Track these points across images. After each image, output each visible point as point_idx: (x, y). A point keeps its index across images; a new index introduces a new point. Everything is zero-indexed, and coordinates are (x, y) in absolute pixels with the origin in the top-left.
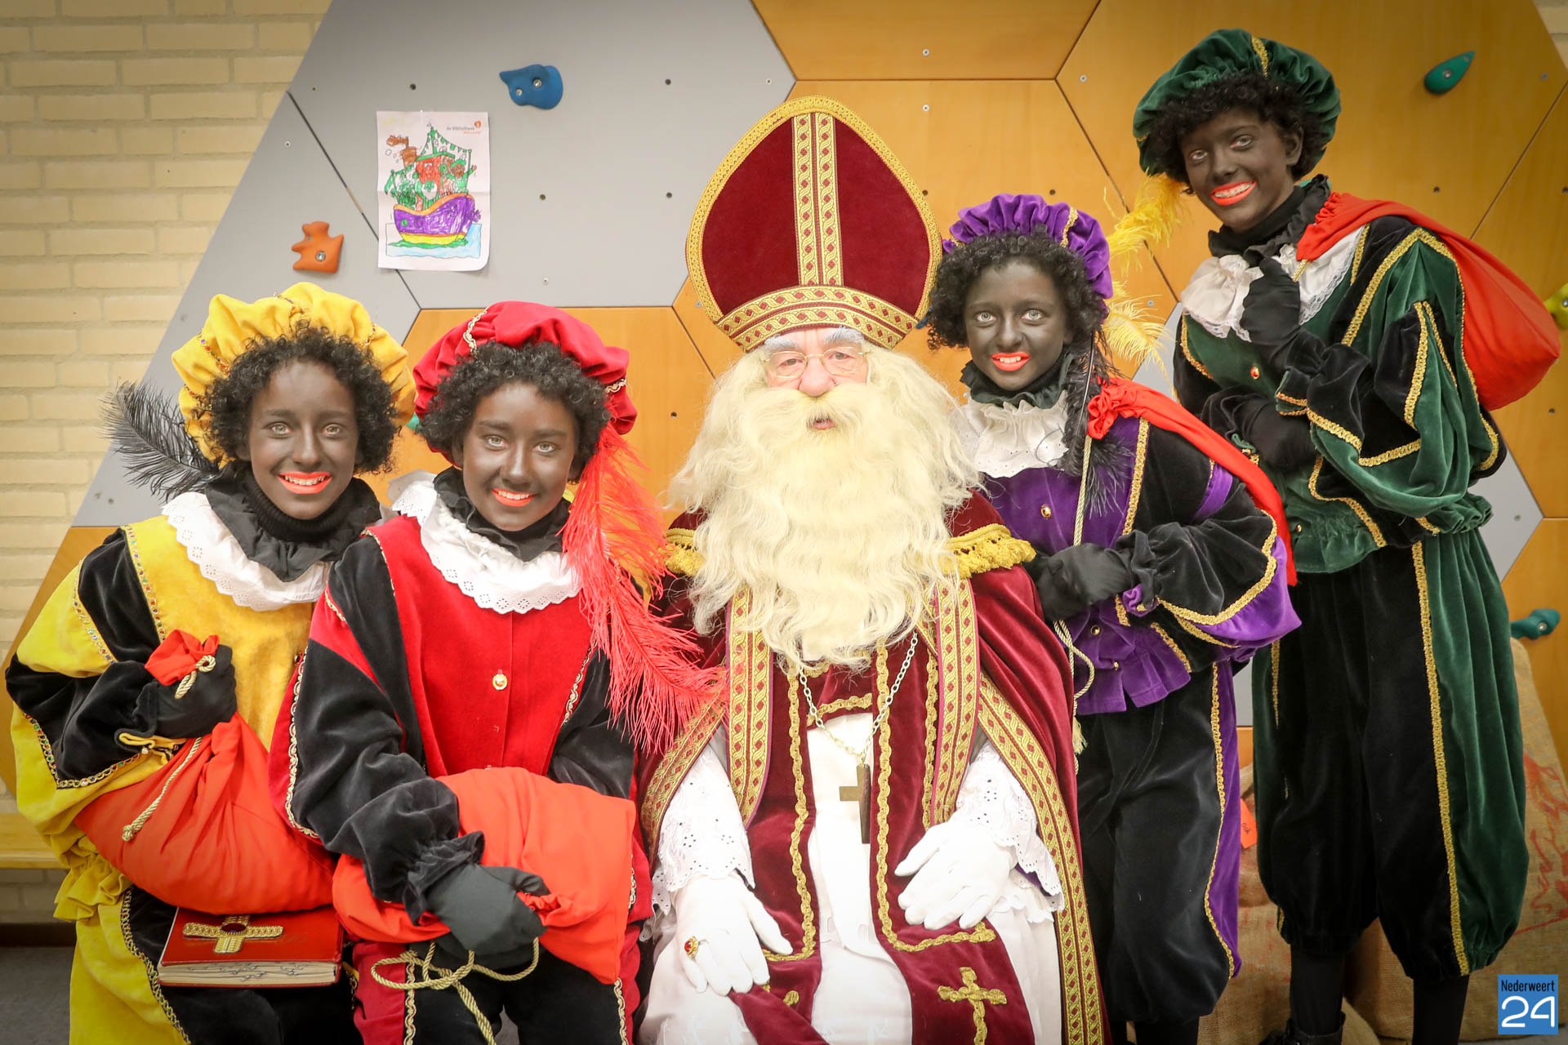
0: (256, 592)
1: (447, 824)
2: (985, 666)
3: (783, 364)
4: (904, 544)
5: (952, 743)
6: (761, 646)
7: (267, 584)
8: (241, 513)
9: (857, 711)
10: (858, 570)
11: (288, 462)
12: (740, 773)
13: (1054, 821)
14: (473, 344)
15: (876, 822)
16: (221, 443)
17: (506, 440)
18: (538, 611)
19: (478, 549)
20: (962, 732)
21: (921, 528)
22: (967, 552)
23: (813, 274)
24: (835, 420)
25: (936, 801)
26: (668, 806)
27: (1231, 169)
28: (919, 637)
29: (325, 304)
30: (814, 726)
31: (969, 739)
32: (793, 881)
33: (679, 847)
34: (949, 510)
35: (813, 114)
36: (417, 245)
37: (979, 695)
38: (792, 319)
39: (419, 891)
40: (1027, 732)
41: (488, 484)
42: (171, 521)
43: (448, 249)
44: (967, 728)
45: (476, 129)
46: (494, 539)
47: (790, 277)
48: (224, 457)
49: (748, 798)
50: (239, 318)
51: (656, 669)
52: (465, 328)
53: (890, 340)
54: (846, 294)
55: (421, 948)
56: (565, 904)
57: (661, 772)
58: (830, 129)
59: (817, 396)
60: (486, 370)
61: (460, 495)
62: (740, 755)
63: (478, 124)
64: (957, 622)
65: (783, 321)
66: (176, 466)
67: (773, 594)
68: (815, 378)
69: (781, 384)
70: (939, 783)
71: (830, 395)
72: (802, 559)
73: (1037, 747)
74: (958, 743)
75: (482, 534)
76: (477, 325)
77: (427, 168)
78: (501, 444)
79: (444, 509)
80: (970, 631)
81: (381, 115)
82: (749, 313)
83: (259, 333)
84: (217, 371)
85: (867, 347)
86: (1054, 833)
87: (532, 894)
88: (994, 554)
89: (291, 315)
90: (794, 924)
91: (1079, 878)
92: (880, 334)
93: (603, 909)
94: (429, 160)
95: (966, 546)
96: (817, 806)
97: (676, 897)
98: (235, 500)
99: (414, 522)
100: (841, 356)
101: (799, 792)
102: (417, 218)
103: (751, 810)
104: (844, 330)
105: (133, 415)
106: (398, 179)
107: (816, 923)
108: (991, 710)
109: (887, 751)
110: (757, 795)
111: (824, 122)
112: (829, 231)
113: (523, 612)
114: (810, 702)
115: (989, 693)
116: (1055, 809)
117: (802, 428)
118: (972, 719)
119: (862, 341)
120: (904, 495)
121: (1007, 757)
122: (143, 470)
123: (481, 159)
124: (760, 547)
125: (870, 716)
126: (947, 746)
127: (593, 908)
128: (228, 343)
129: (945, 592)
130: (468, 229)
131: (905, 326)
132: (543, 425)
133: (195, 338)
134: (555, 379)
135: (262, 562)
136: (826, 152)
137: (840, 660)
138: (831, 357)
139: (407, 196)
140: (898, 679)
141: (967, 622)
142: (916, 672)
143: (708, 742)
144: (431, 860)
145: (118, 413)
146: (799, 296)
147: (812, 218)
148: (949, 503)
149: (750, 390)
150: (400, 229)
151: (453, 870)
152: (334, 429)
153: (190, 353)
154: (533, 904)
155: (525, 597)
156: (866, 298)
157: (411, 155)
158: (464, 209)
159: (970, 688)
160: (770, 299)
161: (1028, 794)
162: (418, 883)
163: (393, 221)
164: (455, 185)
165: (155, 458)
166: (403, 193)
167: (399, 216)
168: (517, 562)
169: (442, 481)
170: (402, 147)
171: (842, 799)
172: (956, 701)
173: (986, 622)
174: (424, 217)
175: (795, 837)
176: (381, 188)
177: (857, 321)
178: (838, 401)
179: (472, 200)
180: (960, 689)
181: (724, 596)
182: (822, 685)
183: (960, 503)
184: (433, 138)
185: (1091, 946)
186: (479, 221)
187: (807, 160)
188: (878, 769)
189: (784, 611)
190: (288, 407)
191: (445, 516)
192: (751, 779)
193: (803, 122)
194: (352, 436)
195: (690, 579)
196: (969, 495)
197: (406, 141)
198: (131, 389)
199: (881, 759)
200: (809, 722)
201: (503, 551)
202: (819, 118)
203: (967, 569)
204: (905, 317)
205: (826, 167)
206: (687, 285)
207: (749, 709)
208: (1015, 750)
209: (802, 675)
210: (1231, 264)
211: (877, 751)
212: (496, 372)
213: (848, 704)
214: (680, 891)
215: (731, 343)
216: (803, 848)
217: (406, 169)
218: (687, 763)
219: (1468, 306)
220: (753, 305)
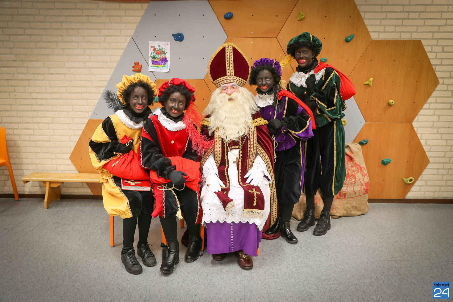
0: (132, 126)
1: (170, 164)
2: (258, 141)
3: (224, 90)
4: (244, 120)
5: (252, 154)
6: (220, 137)
7: (134, 125)
8: (129, 113)
9: (236, 148)
10: (237, 125)
11: (137, 104)
12: (217, 159)
13: (270, 168)
14: (170, 85)
15: (239, 167)
16: (125, 100)
17: (175, 102)
18: (178, 131)
19: (168, 121)
20: (254, 152)
21: (247, 117)
22: (255, 122)
23: (229, 74)
24: (233, 99)
25: (249, 164)
26: (204, 164)
27: (303, 57)
28: (247, 136)
29: (143, 77)
30: (229, 151)
31: (255, 153)
32: (225, 176)
33: (206, 170)
34: (252, 114)
35: (229, 46)
36: (156, 67)
37: (257, 146)
38: (225, 82)
39: (166, 174)
40: (265, 153)
41: (171, 109)
42: (117, 115)
43: (162, 68)
44: (255, 151)
45: (167, 45)
46: (171, 119)
47: (225, 75)
48: (125, 103)
49: (218, 163)
50: (128, 79)
51: (200, 142)
52: (168, 82)
53: (242, 85)
54: (235, 77)
55: (165, 184)
56: (190, 177)
57: (203, 159)
58: (232, 48)
59: (230, 95)
60: (172, 89)
61: (165, 111)
62: (217, 156)
63: (168, 44)
64: (253, 134)
65: (224, 82)
66: (116, 105)
67: (222, 128)
68: (229, 92)
69: (224, 93)
70: (250, 160)
71: (232, 94)
72: (227, 123)
73: (267, 155)
74: (253, 154)
75: (169, 118)
76: (170, 82)
77: (158, 52)
78: (174, 102)
79: (162, 114)
80: (256, 135)
81: (149, 42)
82: (218, 81)
83: (132, 82)
84: (125, 88)
85: (238, 86)
86: (270, 170)
87: (184, 176)
88: (260, 122)
89: (137, 79)
90: (226, 183)
91: (274, 179)
92: (241, 84)
93: (195, 179)
94: (158, 51)
95: (255, 121)
96: (229, 164)
97: (206, 178)
98: (127, 111)
99: (157, 116)
100: (234, 88)
101: (226, 162)
102: (156, 62)
103: (218, 165)
104: (234, 83)
105: (109, 96)
106: (152, 54)
107: (229, 183)
108: (259, 149)
109: (241, 155)
110: (219, 163)
111: (231, 47)
112: (232, 66)
113: (176, 131)
114: (228, 147)
115: (259, 146)
116: (270, 166)
117: (227, 100)
118: (256, 150)
119: (237, 85)
120: (245, 112)
121: (262, 157)
122: (110, 106)
123: (168, 51)
124: (220, 121)
125: (238, 149)
126: (251, 154)
127: (194, 178)
128: (127, 83)
129: (251, 129)
130: (166, 64)
131: (245, 83)
132: (181, 99)
133: (121, 82)
134: (184, 92)
135: (133, 121)
136: (231, 52)
137: (233, 139)
138: (232, 88)
139: (154, 58)
140: (243, 143)
141: (255, 134)
142: (246, 142)
143: (211, 154)
144: (168, 169)
145: (106, 95)
146: (227, 78)
147: (229, 64)
148: (252, 113)
149: (218, 94)
150: (153, 64)
151: (172, 171)
152: (144, 98)
153: (120, 85)
154: (185, 177)
155: (176, 129)
156: (238, 78)
157: (155, 50)
158: (165, 60)
159: (255, 145)
160: (222, 78)
161: (265, 163)
162: (166, 173)
163: (151, 62)
164: (163, 55)
165: (113, 103)
166: (153, 57)
167: (153, 61)
168: (175, 123)
169: (162, 109)
170: (153, 48)
171: (233, 163)
172: (253, 147)
173: (258, 134)
174: (157, 61)
175: (226, 169)
176: (149, 56)
177: (237, 82)
178: (233, 96)
179: (166, 58)
180: (254, 145)
181: (214, 129)
182: (230, 144)
183: (254, 113)
184: (159, 46)
185: (276, 191)
186: (168, 62)
187: (228, 54)
188: (239, 158)
189: (224, 131)
190: (137, 94)
191: (162, 115)
192: (218, 160)
193: (227, 47)
194: (147, 100)
195: (208, 126)
196: (256, 112)
197: (154, 47)
198: (108, 91)
199: (240, 156)
200: (228, 150)
201: (172, 121)
202: (230, 46)
203: (255, 125)
204: (245, 81)
205: (231, 55)
206: (207, 75)
207: (218, 148)
208: (263, 156)
209: (227, 142)
210: (301, 73)
211: (239, 155)
212: (174, 90)
213: (235, 147)
214: (206, 177)
215: (215, 86)
216: (227, 171)
217: (154, 52)
218: (207, 157)
219: (341, 84)
220: (219, 79)
